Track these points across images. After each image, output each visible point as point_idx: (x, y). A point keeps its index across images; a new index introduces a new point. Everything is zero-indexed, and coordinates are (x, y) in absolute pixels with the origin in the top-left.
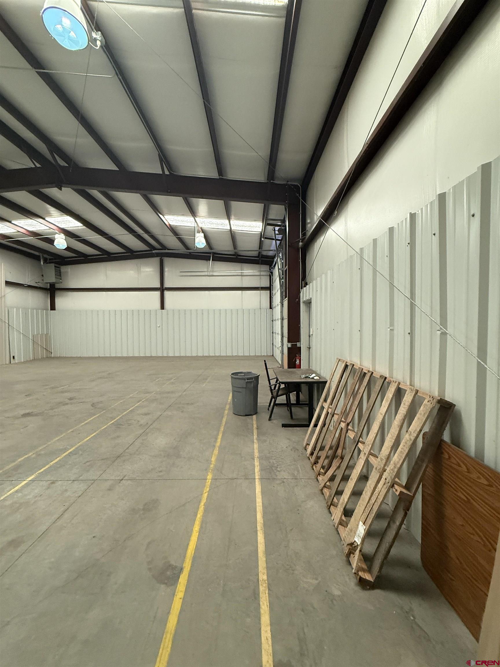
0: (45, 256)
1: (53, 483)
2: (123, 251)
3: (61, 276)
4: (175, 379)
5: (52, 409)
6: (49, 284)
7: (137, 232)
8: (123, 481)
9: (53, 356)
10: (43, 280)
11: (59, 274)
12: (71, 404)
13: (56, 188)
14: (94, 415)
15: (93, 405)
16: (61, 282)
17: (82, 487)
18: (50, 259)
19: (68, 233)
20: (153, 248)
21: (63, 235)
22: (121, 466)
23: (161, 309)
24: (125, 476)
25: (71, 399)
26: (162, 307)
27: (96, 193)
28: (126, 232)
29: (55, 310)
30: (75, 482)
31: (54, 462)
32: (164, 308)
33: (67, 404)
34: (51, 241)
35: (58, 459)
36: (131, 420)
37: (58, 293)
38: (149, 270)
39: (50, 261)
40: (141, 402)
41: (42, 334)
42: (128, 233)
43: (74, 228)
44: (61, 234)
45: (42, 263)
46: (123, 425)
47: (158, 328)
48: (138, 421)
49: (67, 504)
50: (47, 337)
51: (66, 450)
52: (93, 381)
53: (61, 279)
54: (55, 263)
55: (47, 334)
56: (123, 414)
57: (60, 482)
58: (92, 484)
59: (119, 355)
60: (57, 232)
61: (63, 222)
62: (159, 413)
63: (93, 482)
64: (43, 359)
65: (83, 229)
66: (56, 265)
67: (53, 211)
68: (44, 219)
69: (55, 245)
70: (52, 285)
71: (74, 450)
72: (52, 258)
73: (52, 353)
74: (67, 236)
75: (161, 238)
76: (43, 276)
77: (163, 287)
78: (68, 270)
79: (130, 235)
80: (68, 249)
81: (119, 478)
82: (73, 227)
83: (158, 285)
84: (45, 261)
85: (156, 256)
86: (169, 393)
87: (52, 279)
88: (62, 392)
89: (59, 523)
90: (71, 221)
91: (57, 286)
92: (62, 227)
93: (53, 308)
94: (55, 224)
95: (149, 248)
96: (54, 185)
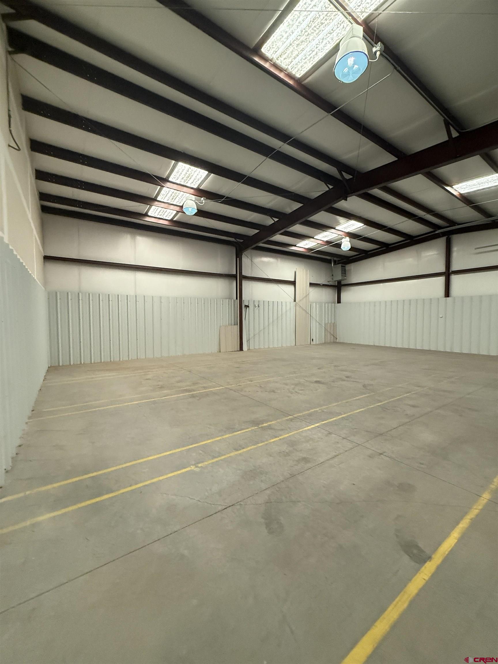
0: (335, 259)
1: (330, 433)
2: (402, 239)
3: (345, 274)
4: (456, 379)
5: (333, 382)
6: (337, 282)
7: (417, 215)
8: (382, 455)
9: (338, 341)
10: (333, 279)
11: (344, 272)
12: (348, 381)
13: (343, 200)
14: (365, 394)
15: (364, 386)
16: (346, 279)
17: (349, 445)
18: (338, 261)
19: (352, 236)
20: (436, 227)
21: (348, 238)
22: (382, 443)
23: (445, 297)
24: (385, 452)
25: (347, 377)
26: (447, 294)
27: (376, 192)
28: (405, 219)
29: (340, 303)
30: (344, 440)
31: (332, 420)
32: (450, 295)
33: (344, 380)
34: (339, 246)
35: (335, 419)
36: (398, 407)
37: (343, 288)
38: (432, 254)
39: (339, 262)
40: (410, 394)
41: (331, 323)
42: (407, 219)
43: (357, 230)
44: (347, 237)
45: (333, 265)
46: (388, 409)
47: (440, 319)
48: (404, 410)
49: (338, 452)
50: (334, 325)
51: (340, 414)
52: (368, 365)
53: (345, 276)
54: (342, 264)
55: (334, 323)
56: (390, 400)
57: (334, 435)
58: (357, 446)
59: (393, 345)
60: (344, 236)
61: (348, 227)
62: (429, 409)
63: (357, 445)
64: (330, 343)
65: (365, 228)
66: (343, 265)
67: (341, 220)
68: (334, 228)
69: (342, 249)
70: (339, 282)
71: (346, 417)
72: (340, 259)
73: (337, 339)
74: (351, 238)
75: (449, 214)
76: (333, 275)
77: (449, 271)
78: (352, 267)
79: (410, 220)
80: (352, 249)
81: (379, 451)
82: (355, 229)
83: (442, 269)
84: (335, 262)
85: (441, 236)
86: (444, 391)
87: (339, 277)
88: (342, 370)
89: (331, 462)
90: (354, 224)
91: (343, 283)
92: (347, 231)
93: (339, 301)
94: (342, 230)
95: (432, 229)
96: (342, 198)
